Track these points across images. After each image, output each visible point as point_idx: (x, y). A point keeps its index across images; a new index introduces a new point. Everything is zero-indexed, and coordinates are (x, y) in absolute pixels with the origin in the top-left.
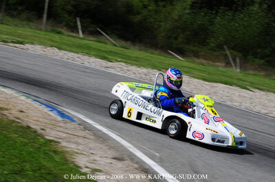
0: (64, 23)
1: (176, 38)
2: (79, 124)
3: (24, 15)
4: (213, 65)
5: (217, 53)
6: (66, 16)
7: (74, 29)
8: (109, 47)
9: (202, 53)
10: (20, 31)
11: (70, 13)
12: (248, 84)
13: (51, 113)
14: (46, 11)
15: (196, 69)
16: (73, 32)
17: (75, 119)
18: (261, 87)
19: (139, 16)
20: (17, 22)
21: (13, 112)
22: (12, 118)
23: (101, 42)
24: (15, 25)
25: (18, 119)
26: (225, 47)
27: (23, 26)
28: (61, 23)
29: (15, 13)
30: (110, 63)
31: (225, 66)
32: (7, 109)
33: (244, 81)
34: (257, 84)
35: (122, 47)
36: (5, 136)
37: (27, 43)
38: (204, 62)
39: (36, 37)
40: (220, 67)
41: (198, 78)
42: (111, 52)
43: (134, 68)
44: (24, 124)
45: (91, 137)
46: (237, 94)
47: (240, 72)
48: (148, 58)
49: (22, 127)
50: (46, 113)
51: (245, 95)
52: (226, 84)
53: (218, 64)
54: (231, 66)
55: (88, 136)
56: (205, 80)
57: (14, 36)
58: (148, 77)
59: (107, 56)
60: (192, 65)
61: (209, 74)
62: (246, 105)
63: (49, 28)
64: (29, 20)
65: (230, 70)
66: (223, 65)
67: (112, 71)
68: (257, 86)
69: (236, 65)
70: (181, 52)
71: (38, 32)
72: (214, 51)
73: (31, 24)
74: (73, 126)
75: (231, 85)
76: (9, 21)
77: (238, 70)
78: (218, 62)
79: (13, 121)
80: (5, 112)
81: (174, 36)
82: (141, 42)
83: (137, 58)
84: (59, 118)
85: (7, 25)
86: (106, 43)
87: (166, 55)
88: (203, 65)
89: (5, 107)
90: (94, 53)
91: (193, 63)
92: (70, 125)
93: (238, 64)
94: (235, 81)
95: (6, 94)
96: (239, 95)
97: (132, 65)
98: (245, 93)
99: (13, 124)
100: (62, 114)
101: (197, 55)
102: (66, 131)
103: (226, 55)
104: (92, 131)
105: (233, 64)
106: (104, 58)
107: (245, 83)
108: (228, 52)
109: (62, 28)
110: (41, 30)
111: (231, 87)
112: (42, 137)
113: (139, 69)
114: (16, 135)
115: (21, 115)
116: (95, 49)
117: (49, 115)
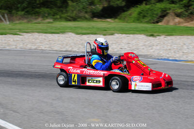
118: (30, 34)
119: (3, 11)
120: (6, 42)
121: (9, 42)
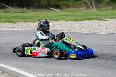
4: (79, 10)
8: (13, 14)
9: (71, 4)
12: (103, 16)
18: (111, 17)
23: (7, 12)
31: (87, 9)
33: (100, 15)
34: (108, 15)
35: (21, 12)
38: (73, 9)
41: (71, 21)
42: (14, 17)
43: (30, 24)
46: (97, 25)
47: (96, 10)
48: (38, 15)
51: (103, 24)
53: (82, 8)
54: (90, 8)
56: (76, 20)
60: (66, 13)
61: (78, 16)
62: (104, 30)
65: (90, 10)
66: (85, 8)
67: (17, 29)
68: (108, 17)
69: (93, 7)
70: (58, 7)
72: (78, 1)
75: (92, 20)
77: (95, 9)
78: (82, 7)
82: (32, 6)
83: (31, 17)
87: (49, 11)
88: (73, 11)
90: (4, 20)
91: (66, 11)
93: (94, 6)
94: (94, 17)
96: (99, 25)
97: (29, 22)
98: (102, 23)
101: (68, 6)
103: (86, 2)
105: (91, 7)
107: (100, 17)
111: (93, 21)
113: (33, 24)
116: (3, 17)
118: (114, 20)
120: (92, 26)
121: (95, 26)
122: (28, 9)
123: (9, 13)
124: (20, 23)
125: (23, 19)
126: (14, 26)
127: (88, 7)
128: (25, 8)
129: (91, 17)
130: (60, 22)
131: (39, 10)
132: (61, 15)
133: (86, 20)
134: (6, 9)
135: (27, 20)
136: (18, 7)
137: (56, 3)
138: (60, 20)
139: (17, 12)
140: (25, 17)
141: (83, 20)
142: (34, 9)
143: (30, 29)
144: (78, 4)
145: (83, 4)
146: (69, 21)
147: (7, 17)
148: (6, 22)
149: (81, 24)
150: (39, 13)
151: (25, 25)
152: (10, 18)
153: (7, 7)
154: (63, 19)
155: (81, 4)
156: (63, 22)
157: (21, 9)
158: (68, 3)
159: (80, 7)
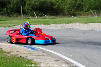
0: (30, 14)
1: (72, 10)
2: (40, 51)
3: (14, 15)
4: (87, 17)
5: (88, 12)
6: (30, 12)
7: (33, 16)
8: (48, 19)
9: (82, 14)
10: (14, 21)
11: (31, 10)
13: (29, 49)
14: (22, 12)
15: (81, 20)
16: (33, 17)
17: (38, 49)
19: (56, 6)
20: (12, 18)
21: (14, 52)
22: (14, 55)
23: (45, 18)
24: (12, 20)
25: (17, 54)
26: (90, 9)
27: (15, 19)
28: (28, 15)
29: (11, 15)
30: (49, 25)
31: (92, 16)
32: (12, 52)
33: (99, 20)
35: (52, 18)
36: (12, 62)
37: (17, 25)
38: (84, 16)
39: (20, 22)
40: (90, 17)
41: (83, 23)
42: (49, 21)
43: (58, 25)
44: (19, 56)
45: (45, 55)
46: (98, 26)
47: (98, 17)
48: (63, 20)
49: (18, 57)
50: (27, 50)
52: (93, 23)
53: (89, 16)
54: (94, 16)
55: (44, 55)
56: (85, 23)
57: (12, 24)
58: (64, 27)
59: (47, 23)
61: (86, 20)
63: (25, 18)
64: (17, 16)
65: (94, 17)
66: (91, 16)
67: (50, 28)
69: (95, 15)
70: (74, 15)
71: (21, 20)
72: (86, 12)
73: (17, 18)
74: (38, 52)
75: (95, 23)
76: (9, 19)
77: (97, 17)
78: (89, 15)
79: (15, 56)
80: (11, 53)
81: (71, 10)
82: (59, 15)
83: (59, 21)
84: (32, 51)
85: (9, 20)
86: (46, 18)
87: (69, 17)
88: (83, 18)
89: (11, 51)
90: (42, 23)
91: (80, 18)
92: (37, 52)
93: (96, 15)
94: (96, 21)
95: (11, 46)
96: (99, 26)
97: (57, 24)
99: (15, 57)
100: (33, 49)
101: (80, 15)
102: (35, 55)
103: (91, 12)
104: (45, 52)
106: (46, 24)
107: (100, 21)
108: (91, 11)
109: (29, 17)
110: (22, 19)
112: (27, 59)
113: (60, 25)
114: (17, 61)
115: (18, 53)
116: (42, 21)
117: (28, 50)
119: (94, 11)
121: (96, 26)
122: (57, 17)
123: (45, 19)
124: (52, 25)
125: (53, 22)
126: (48, 26)
127: (92, 15)
128: (55, 16)
129: (94, 21)
130: (76, 24)
131: (63, 17)
132: (76, 20)
133: (91, 23)
134: (44, 16)
135: (56, 23)
136: (51, 15)
137: (74, 13)
138: (76, 23)
139: (50, 18)
140: (55, 21)
141: (89, 23)
142: (60, 17)
143: (58, 28)
144: (86, 13)
145: (90, 13)
146: (81, 23)
147: (44, 21)
148: (43, 24)
149: (88, 25)
150: (63, 19)
151: (55, 26)
152: (46, 21)
153: (44, 15)
154: (78, 22)
155: (88, 13)
156: (78, 24)
157: (53, 17)
158: (81, 13)
159: (88, 15)
